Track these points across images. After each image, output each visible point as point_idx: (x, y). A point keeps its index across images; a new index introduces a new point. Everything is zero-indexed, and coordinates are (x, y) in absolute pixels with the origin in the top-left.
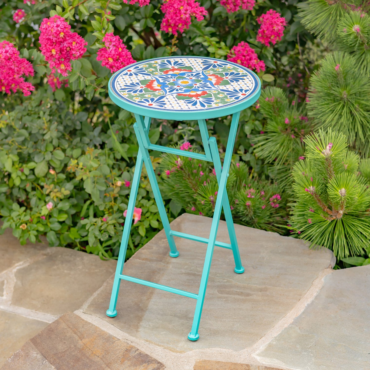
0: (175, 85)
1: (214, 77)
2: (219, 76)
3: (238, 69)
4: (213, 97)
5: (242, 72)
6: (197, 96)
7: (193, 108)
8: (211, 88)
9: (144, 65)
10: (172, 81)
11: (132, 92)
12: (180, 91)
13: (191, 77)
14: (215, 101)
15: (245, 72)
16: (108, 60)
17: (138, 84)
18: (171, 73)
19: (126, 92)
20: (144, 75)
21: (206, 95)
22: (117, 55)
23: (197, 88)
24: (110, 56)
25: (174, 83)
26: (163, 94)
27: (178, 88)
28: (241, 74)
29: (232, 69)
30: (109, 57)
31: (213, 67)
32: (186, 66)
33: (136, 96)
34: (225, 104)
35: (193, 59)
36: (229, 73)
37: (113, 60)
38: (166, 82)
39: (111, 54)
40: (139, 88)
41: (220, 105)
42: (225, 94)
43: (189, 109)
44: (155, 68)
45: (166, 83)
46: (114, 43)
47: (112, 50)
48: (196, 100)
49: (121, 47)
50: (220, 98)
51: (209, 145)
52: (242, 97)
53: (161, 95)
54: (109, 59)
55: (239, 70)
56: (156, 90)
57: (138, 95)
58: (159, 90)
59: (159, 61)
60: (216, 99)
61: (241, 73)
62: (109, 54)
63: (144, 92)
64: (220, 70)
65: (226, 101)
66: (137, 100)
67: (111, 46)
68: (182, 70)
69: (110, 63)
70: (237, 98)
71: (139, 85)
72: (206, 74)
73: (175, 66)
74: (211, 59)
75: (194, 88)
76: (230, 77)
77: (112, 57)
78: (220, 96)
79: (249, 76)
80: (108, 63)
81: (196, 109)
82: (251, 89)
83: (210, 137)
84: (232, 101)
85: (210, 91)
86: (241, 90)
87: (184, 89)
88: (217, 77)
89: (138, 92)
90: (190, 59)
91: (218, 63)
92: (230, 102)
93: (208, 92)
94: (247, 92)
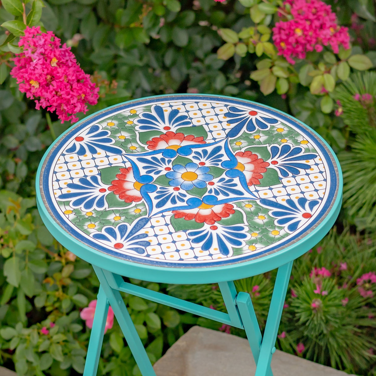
0: (169, 185)
1: (249, 160)
2: (259, 157)
3: (299, 134)
4: (246, 223)
5: (305, 146)
6: (214, 218)
7: (204, 257)
8: (242, 194)
9: (110, 121)
10: (164, 172)
11: (82, 206)
12: (179, 204)
13: (203, 160)
14: (249, 237)
15: (312, 145)
16: (30, 85)
17: (94, 178)
18: (162, 145)
19: (71, 204)
20: (109, 154)
21: (231, 216)
22: (47, 74)
23: (213, 194)
24: (32, 77)
25: (168, 180)
26: (145, 213)
27: (176, 193)
28: (303, 150)
29: (286, 135)
30: (31, 79)
31: (248, 129)
32: (194, 126)
33: (91, 219)
34: (267, 244)
35: (208, 103)
36: (280, 148)
37: (40, 86)
38: (152, 174)
39: (34, 74)
40: (96, 193)
41: (260, 248)
42: (270, 213)
43: (195, 261)
44: (131, 130)
45: (152, 178)
46: (42, 50)
47: (36, 65)
48: (210, 231)
49: (55, 56)
50: (259, 225)
51: (236, 306)
52: (304, 223)
53: (140, 215)
54: (31, 82)
55: (300, 139)
56: (131, 199)
57: (94, 215)
58: (138, 199)
59: (140, 110)
60: (250, 231)
61: (303, 146)
62: (31, 74)
63: (106, 205)
64: (263, 138)
65: (271, 235)
66: (92, 229)
67: (36, 54)
68: (184, 139)
69: (33, 91)
70: (293, 227)
71: (98, 184)
72: (234, 150)
73: (171, 126)
74: (244, 104)
75: (207, 194)
76: (280, 160)
77: (36, 79)
78: (260, 220)
79: (321, 158)
80: (30, 89)
81: (209, 260)
82: (322, 199)
83: (238, 293)
84: (283, 237)
85: (239, 206)
86: (302, 201)
87: (189, 196)
88: (255, 160)
89: (95, 206)
90: (202, 103)
91: (258, 116)
92: (279, 239)
93: (235, 208)
94: (315, 208)
